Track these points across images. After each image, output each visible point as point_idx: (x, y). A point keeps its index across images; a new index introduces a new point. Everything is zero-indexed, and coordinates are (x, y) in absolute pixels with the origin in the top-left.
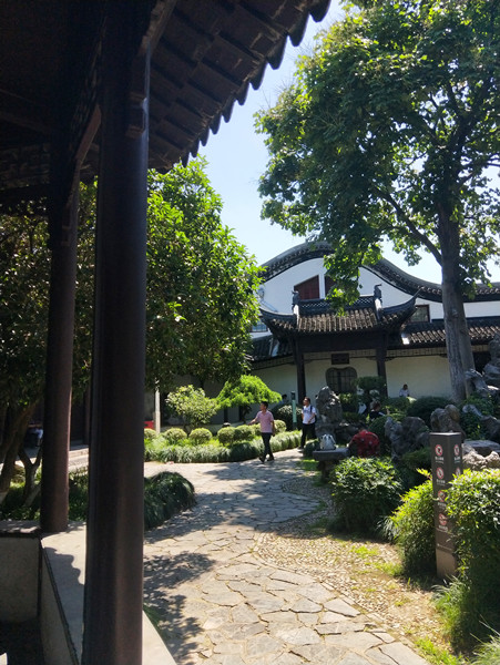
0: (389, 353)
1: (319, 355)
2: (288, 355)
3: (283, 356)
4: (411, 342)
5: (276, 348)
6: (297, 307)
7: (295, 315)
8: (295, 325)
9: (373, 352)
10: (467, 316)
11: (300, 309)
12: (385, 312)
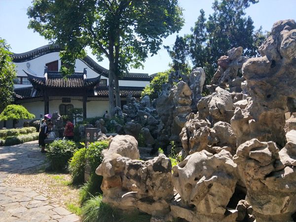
0: (88, 99)
1: (56, 97)
2: (40, 96)
3: (38, 97)
4: (98, 94)
5: (34, 93)
6: (46, 74)
7: (45, 78)
8: (45, 83)
9: (81, 98)
10: (119, 85)
11: (48, 75)
12: (87, 80)
